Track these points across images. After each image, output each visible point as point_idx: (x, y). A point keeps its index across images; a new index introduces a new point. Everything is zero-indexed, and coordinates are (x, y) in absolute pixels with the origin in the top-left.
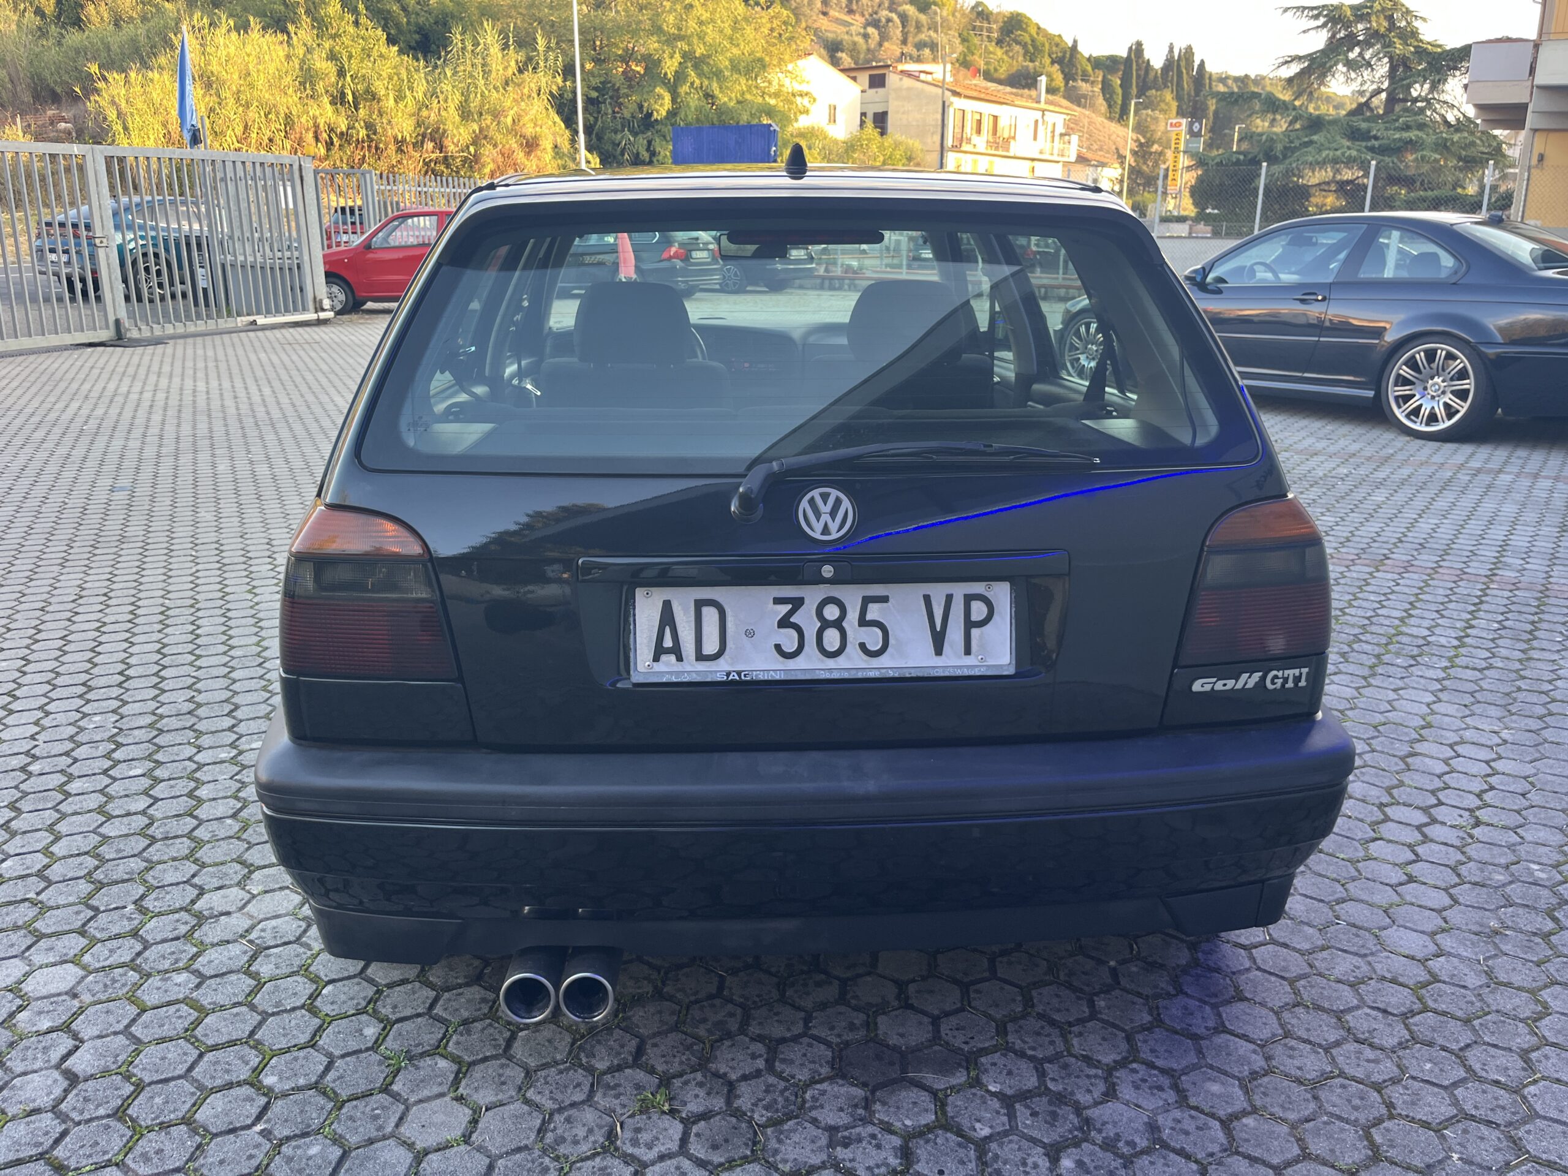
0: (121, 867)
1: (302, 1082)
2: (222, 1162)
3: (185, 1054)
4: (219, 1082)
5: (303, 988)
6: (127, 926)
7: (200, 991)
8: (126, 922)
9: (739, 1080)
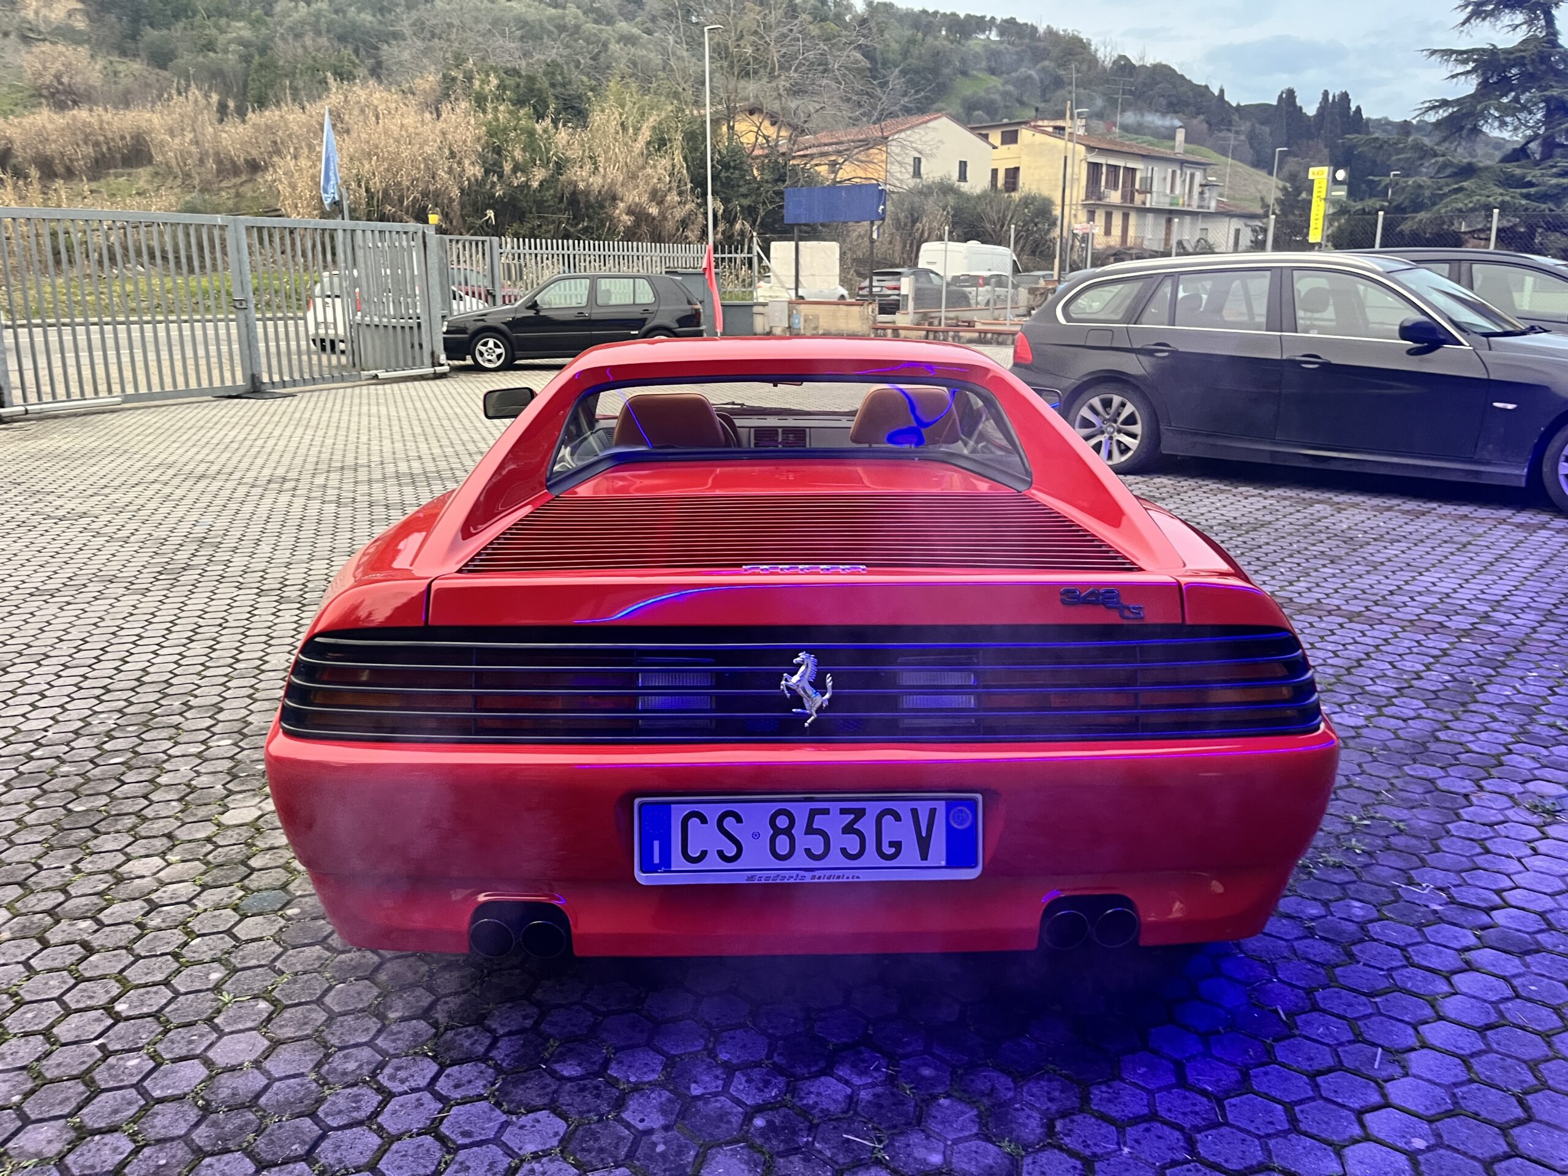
0: (72, 837)
1: (145, 1010)
2: (59, 1065)
3: (65, 982)
4: (82, 1005)
5: (178, 936)
6: (58, 881)
7: (97, 935)
8: (58, 879)
9: (502, 1036)
